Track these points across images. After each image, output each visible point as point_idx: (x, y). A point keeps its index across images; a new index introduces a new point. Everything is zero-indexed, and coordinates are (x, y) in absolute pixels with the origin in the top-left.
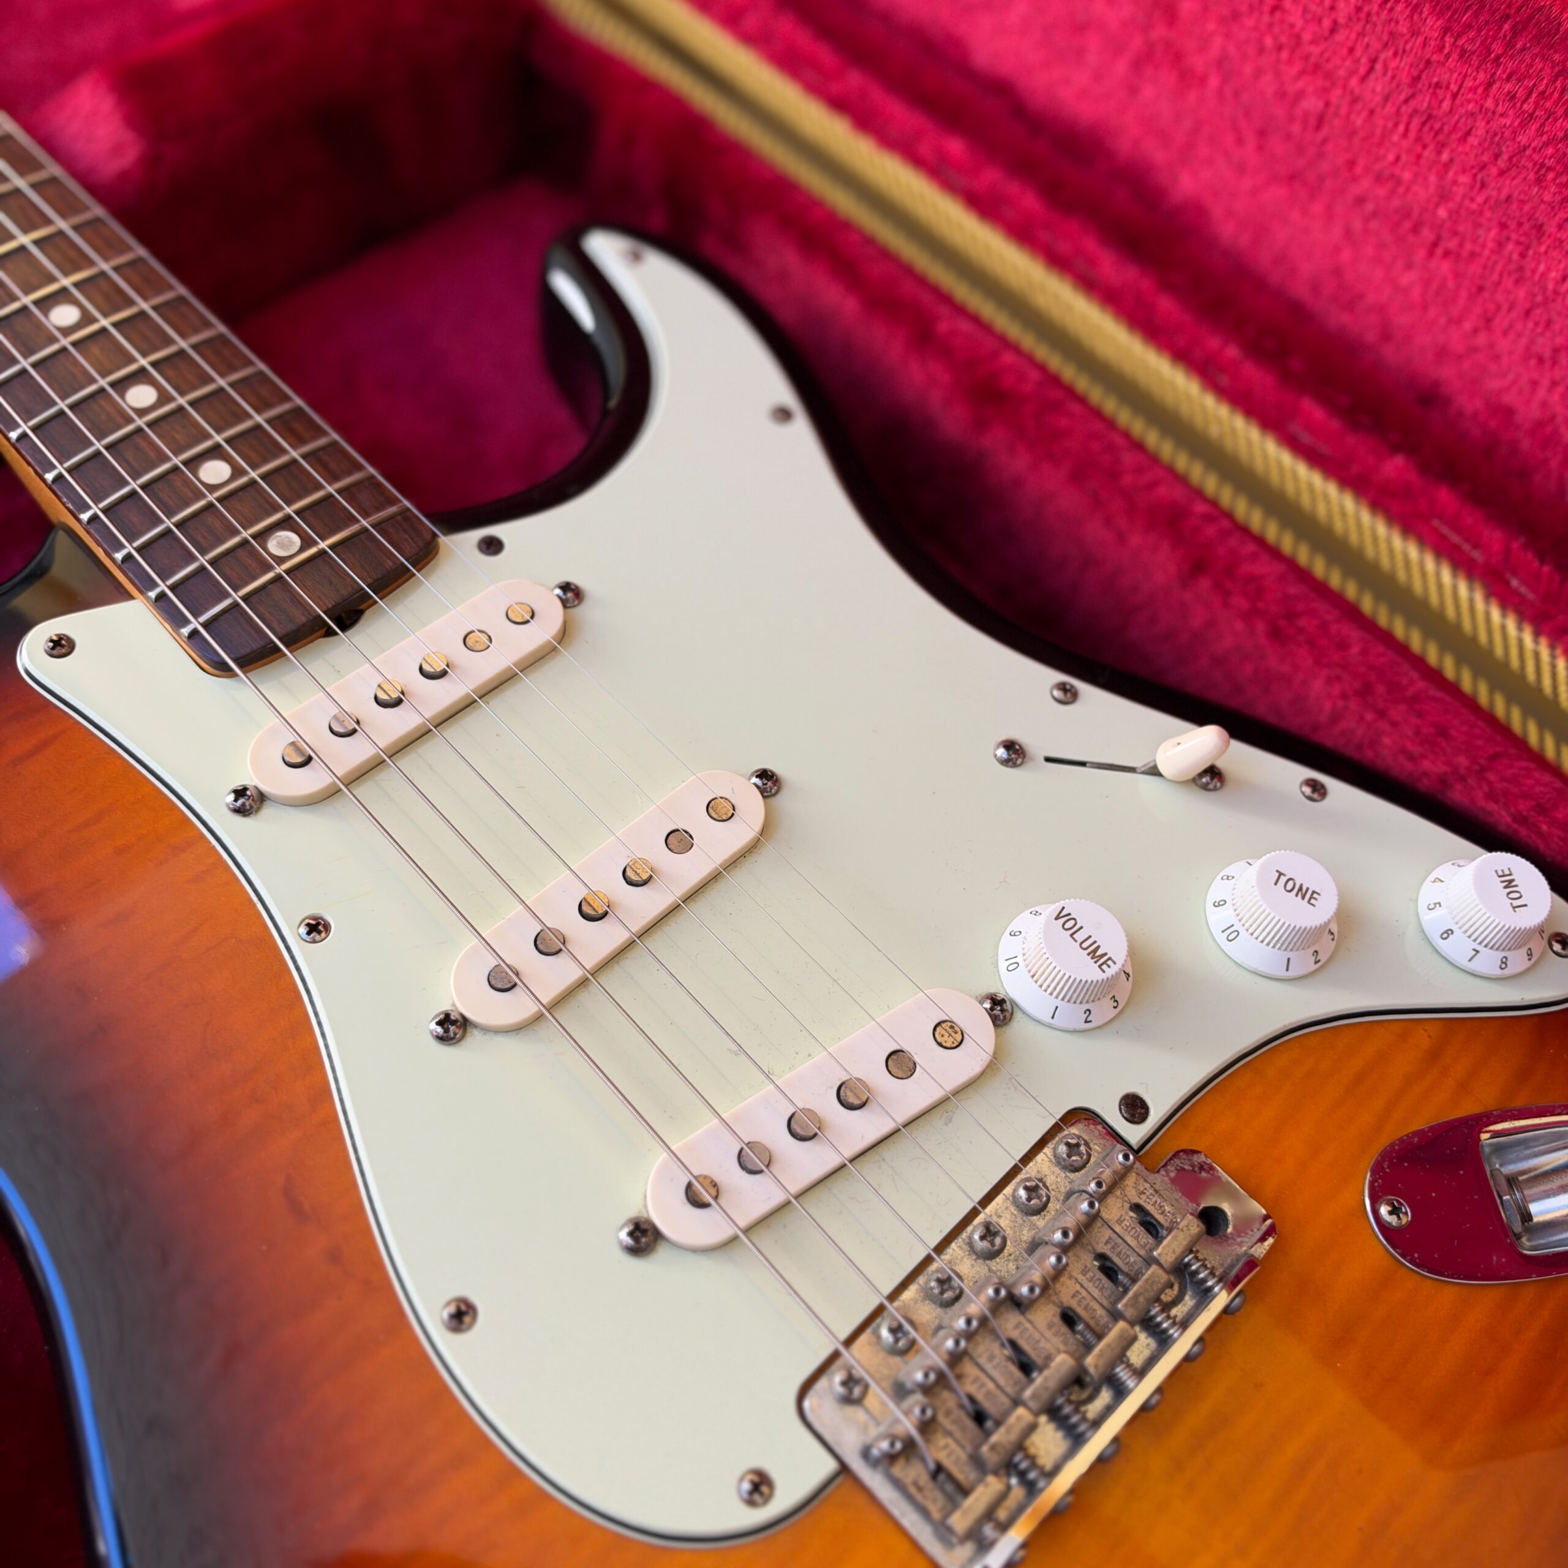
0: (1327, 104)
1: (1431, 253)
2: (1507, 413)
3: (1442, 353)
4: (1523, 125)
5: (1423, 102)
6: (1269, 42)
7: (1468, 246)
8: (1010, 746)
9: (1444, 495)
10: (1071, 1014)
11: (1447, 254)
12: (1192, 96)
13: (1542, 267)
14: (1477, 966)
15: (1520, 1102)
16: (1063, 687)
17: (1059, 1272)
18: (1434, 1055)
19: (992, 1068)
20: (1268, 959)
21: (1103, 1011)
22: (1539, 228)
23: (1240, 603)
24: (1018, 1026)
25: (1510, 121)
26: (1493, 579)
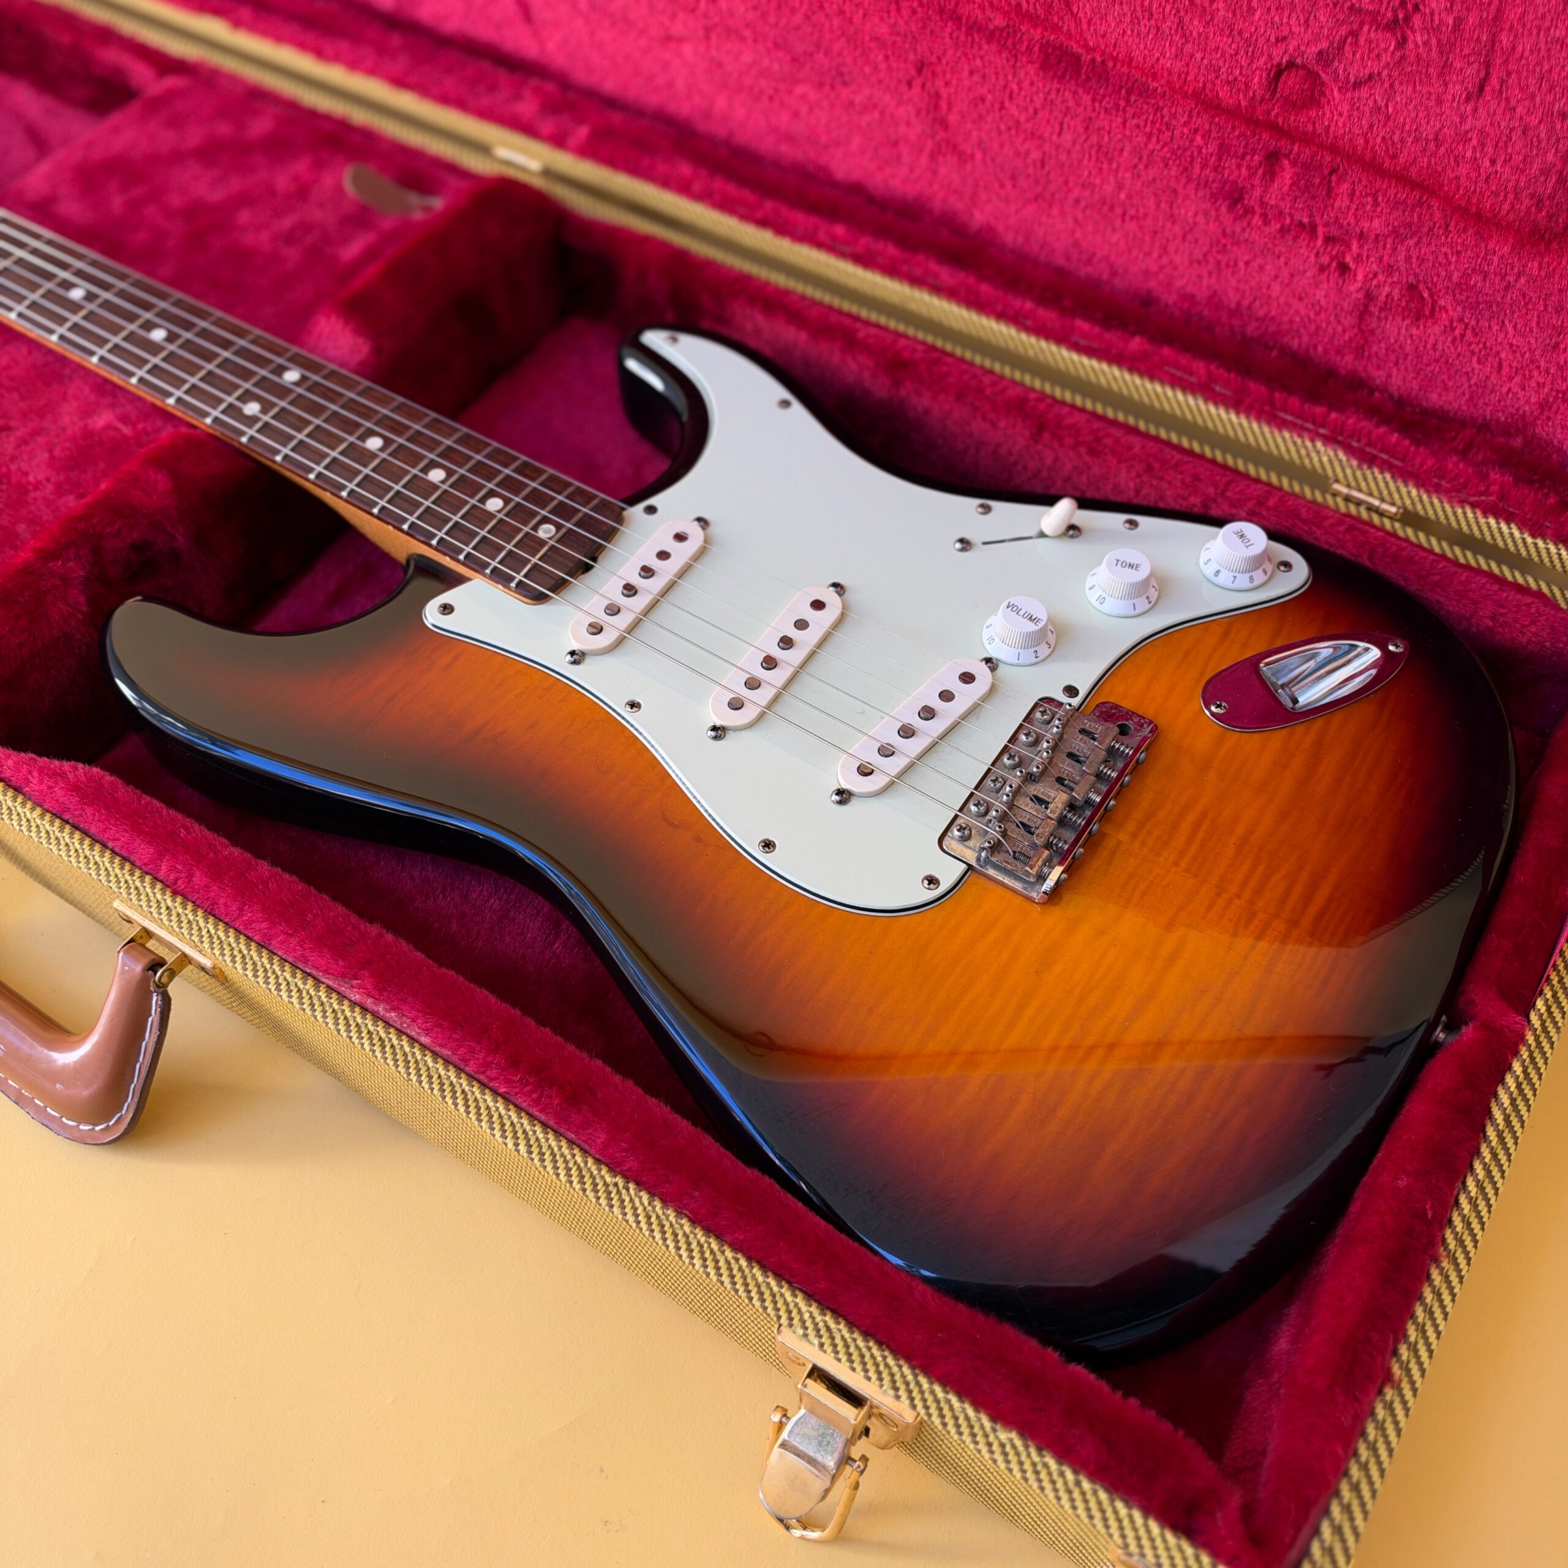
0: (1044, 153)
1: (1123, 221)
2: (1190, 298)
3: (1146, 273)
4: (1149, 138)
5: (1094, 139)
6: (1003, 127)
7: (1141, 211)
8: (961, 541)
9: (1166, 351)
10: (1028, 656)
11: (1132, 218)
12: (969, 167)
13: (1183, 211)
14: (1238, 585)
15: (1277, 645)
16: (982, 506)
17: (1051, 760)
18: (1225, 635)
19: (993, 690)
20: (1124, 607)
21: (1043, 651)
22: (1175, 191)
24: (1002, 670)
25: (1141, 139)
26: (1206, 390)
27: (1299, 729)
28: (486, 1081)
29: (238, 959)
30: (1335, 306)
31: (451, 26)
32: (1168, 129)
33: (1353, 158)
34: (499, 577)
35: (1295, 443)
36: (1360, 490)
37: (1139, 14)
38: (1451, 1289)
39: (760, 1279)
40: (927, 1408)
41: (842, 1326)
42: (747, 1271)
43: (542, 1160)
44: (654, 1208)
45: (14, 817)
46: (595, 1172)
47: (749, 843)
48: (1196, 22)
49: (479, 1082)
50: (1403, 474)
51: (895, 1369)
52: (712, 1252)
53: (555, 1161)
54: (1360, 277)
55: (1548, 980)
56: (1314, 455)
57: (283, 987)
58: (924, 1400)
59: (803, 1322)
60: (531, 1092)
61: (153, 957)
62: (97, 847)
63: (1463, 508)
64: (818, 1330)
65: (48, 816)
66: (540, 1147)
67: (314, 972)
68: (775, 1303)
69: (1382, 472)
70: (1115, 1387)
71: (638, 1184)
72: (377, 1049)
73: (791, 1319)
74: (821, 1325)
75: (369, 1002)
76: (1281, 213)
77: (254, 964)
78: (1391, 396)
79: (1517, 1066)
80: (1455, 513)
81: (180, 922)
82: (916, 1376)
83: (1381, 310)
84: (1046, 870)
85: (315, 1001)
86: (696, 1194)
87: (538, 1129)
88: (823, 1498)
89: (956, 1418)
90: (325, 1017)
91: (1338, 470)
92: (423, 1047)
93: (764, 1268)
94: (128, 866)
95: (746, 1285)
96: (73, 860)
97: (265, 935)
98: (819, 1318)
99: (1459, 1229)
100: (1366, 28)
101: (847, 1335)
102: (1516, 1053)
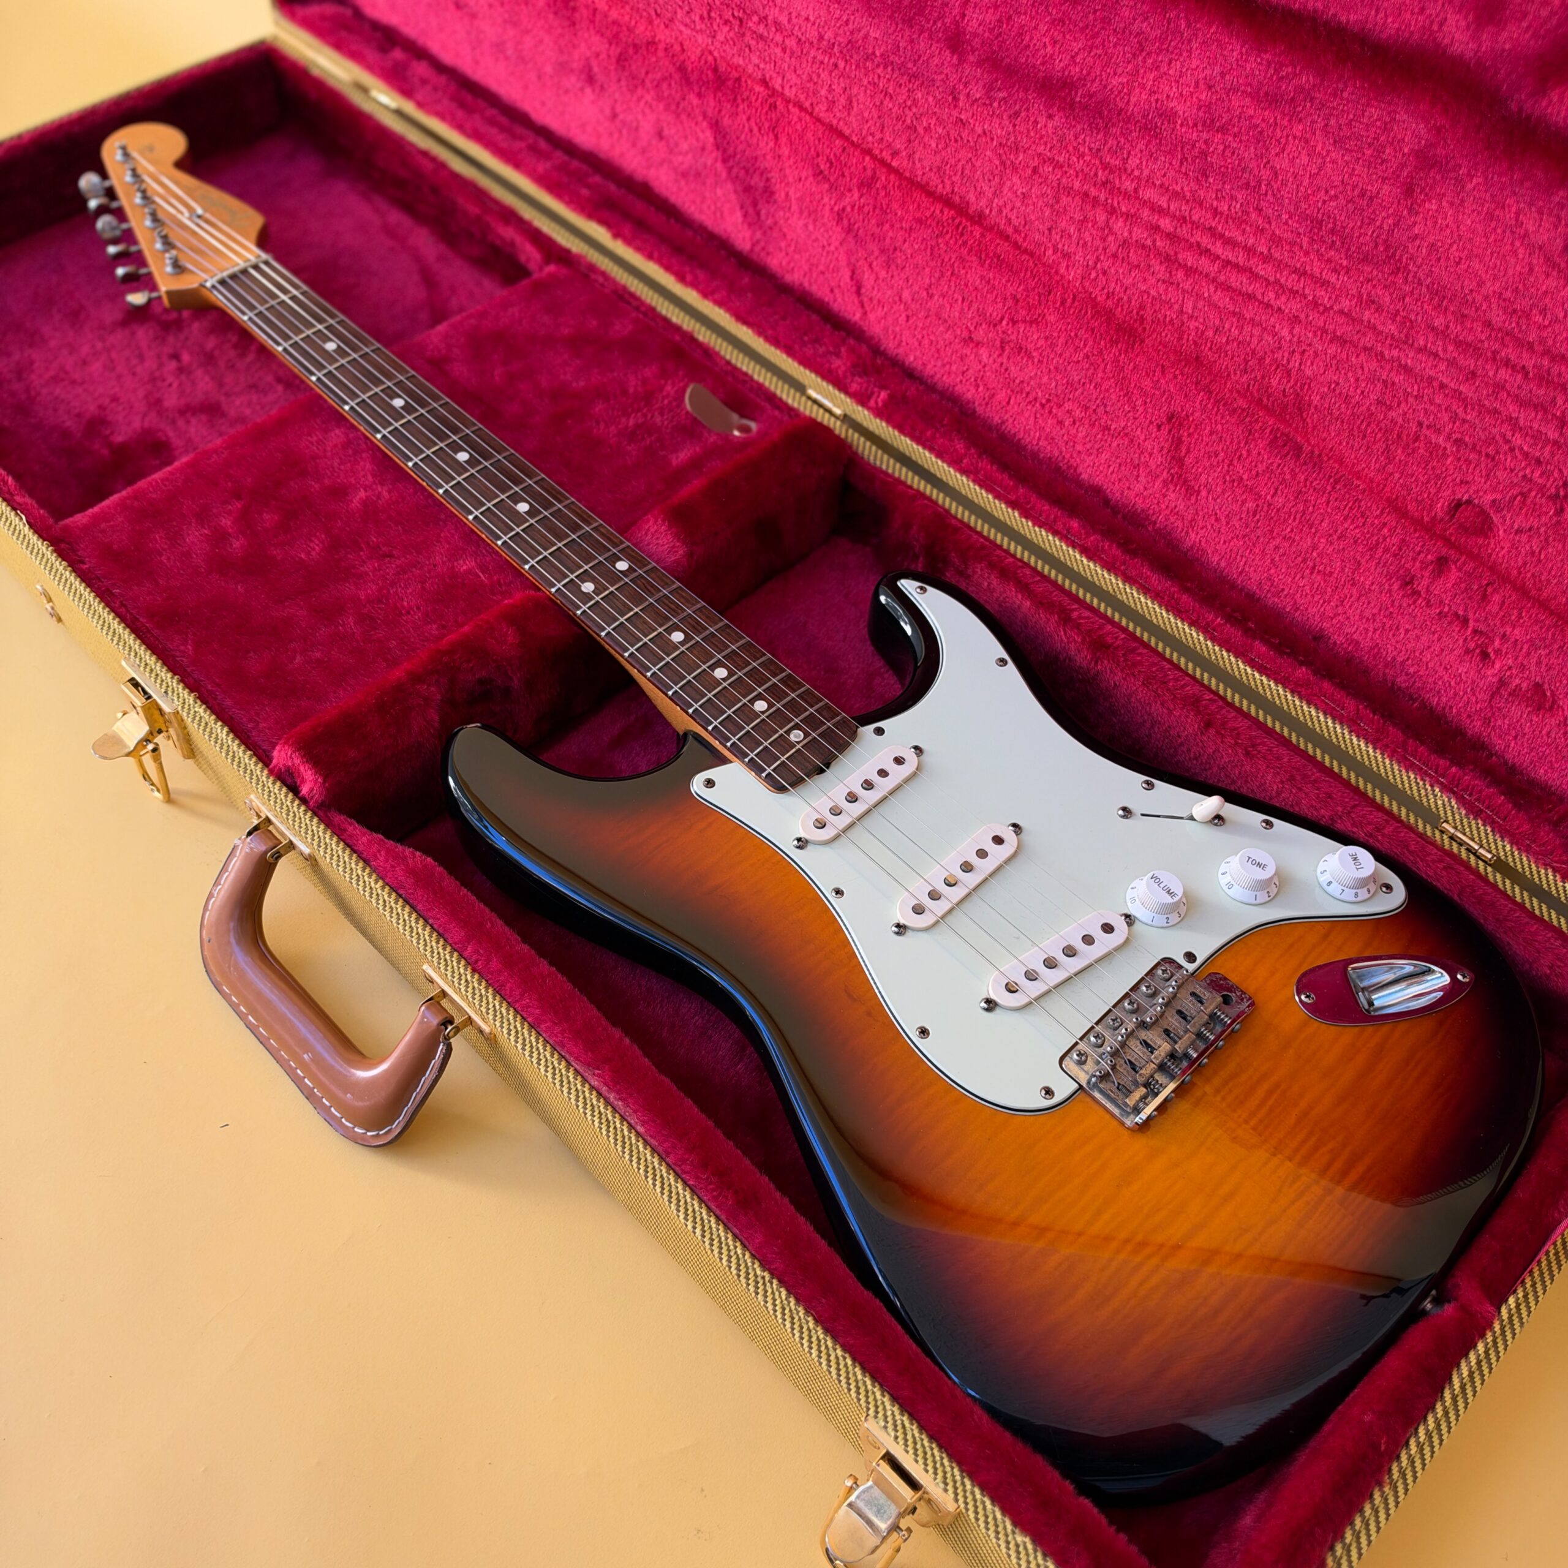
0: (1257, 506)
1: (1312, 573)
2: (1355, 644)
3: (1322, 616)
4: (1345, 519)
5: (1301, 507)
7: (1328, 568)
8: (1124, 809)
9: (1326, 684)
10: (1161, 920)
11: (1319, 571)
12: (1194, 499)
13: (1362, 579)
14: (1343, 897)
15: (1366, 954)
16: (1147, 782)
17: (1162, 1014)
18: (1326, 936)
19: (1127, 941)
20: (1247, 896)
21: (1174, 918)
22: (1359, 564)
23: (1229, 740)
24: (1137, 926)
25: (1338, 518)
26: (1353, 724)
27: (1369, 1029)
28: (679, 1172)
29: (513, 1033)
30: (1473, 682)
31: (794, 278)
32: (1362, 517)
33: (1505, 579)
34: (754, 766)
35: (1418, 784)
36: (1464, 834)
37: (1356, 433)
38: (1387, 1509)
39: (860, 1377)
40: (966, 1503)
41: (914, 1427)
42: (850, 1368)
43: (711, 1245)
44: (789, 1303)
45: (361, 883)
46: (750, 1264)
47: (910, 1029)
48: (1399, 451)
49: (674, 1171)
50: (1502, 831)
51: (948, 1469)
52: (827, 1347)
53: (721, 1248)
54: (1497, 666)
55: (1523, 1282)
56: (1431, 796)
57: (543, 1062)
58: (966, 1497)
59: (886, 1417)
60: (713, 1190)
61: (446, 1015)
62: (421, 922)
63: (1546, 870)
64: (896, 1426)
65: (387, 889)
66: (711, 1234)
67: (567, 1056)
68: (867, 1397)
69: (1484, 825)
70: (1111, 1522)
71: (780, 1281)
72: (604, 1127)
73: (877, 1412)
74: (899, 1422)
75: (604, 1089)
76: (1441, 602)
77: (524, 1040)
78: (1506, 763)
79: (1481, 1347)
80: (1539, 872)
81: (474, 994)
82: (963, 1478)
83: (1510, 695)
84: (1141, 1105)
85: (564, 1079)
86: (824, 1300)
87: (713, 1220)
88: (873, 1552)
89: (987, 1517)
90: (569, 1093)
91: (1449, 814)
92: (638, 1134)
93: (864, 1369)
94: (442, 942)
95: (848, 1378)
96: (401, 927)
97: (536, 1019)
98: (898, 1417)
99: (1404, 1464)
100: (1533, 494)
101: (917, 1435)
102: (1482, 1336)
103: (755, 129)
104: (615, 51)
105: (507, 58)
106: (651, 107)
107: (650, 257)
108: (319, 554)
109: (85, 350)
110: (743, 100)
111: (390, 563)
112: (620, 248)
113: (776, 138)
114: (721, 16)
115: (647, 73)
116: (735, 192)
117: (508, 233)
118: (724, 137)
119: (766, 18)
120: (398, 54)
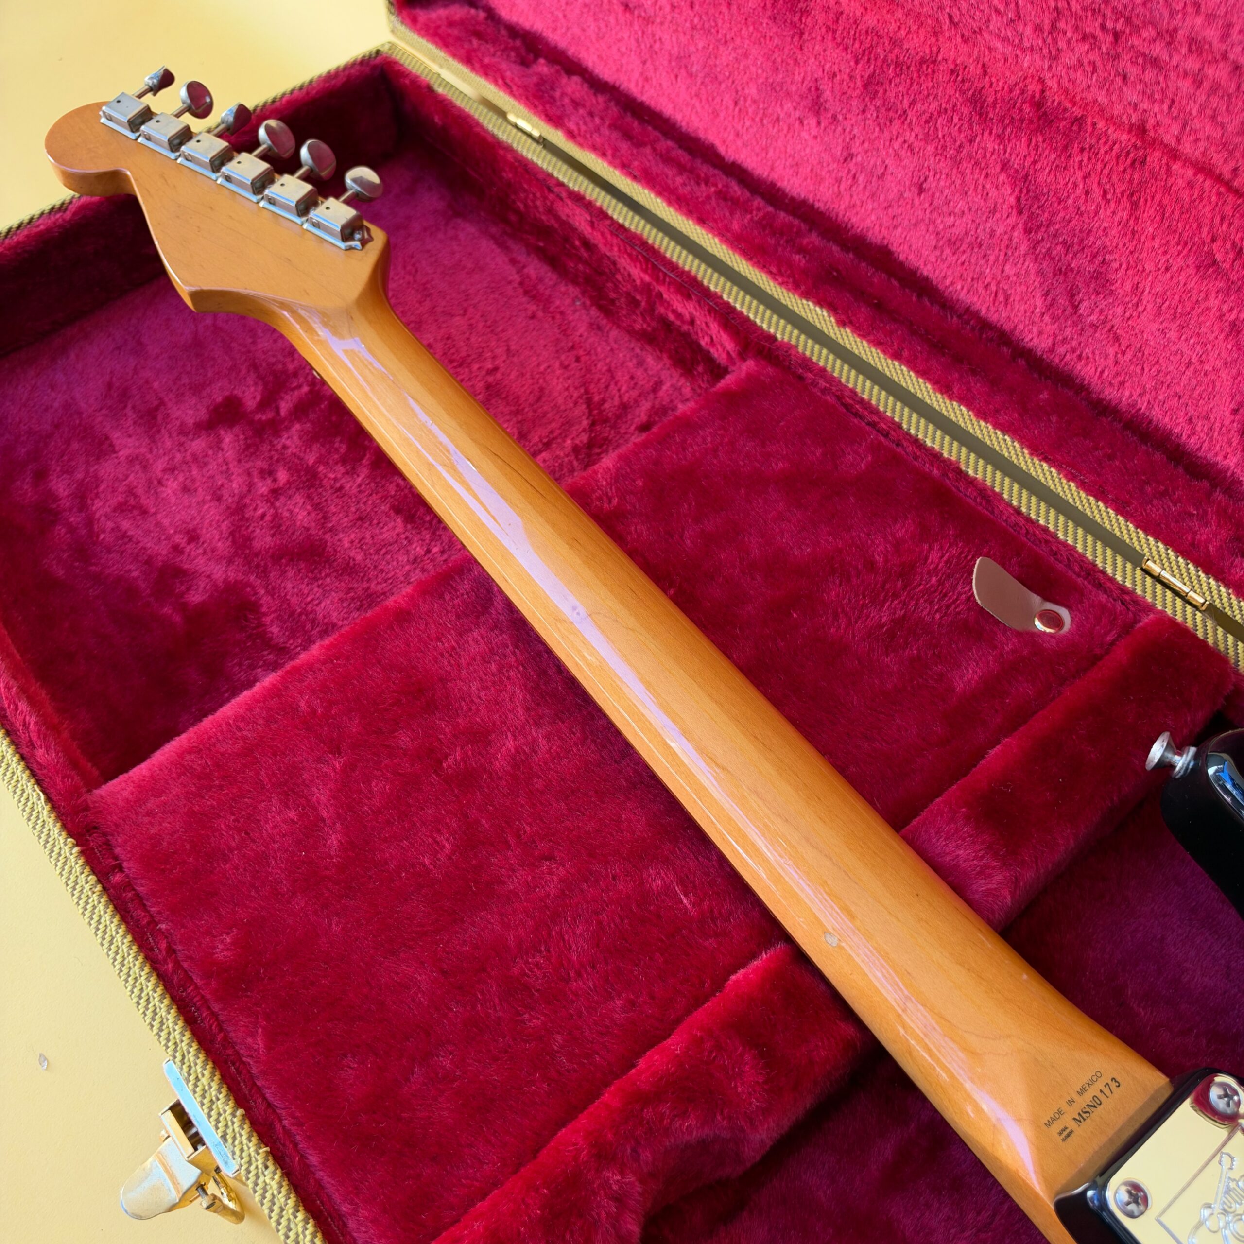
103: (1097, 193)
104: (862, 71)
105: (691, 75)
106: (911, 148)
107: (896, 356)
108: (449, 858)
109: (160, 465)
110: (1082, 150)
111: (551, 873)
112: (848, 338)
113: (1135, 206)
114: (1076, 28)
115: (912, 103)
116: (1039, 273)
117: (688, 308)
118: (1037, 198)
119: (1172, 33)
120: (542, 67)
